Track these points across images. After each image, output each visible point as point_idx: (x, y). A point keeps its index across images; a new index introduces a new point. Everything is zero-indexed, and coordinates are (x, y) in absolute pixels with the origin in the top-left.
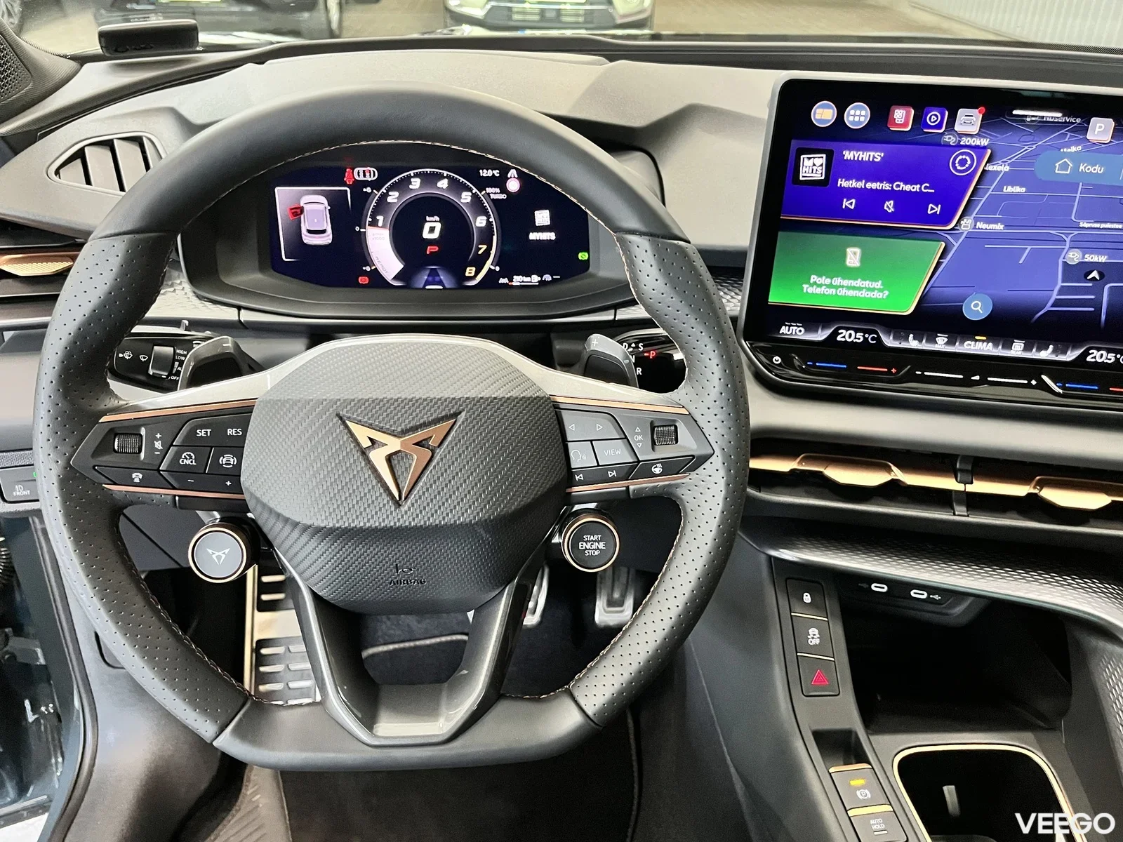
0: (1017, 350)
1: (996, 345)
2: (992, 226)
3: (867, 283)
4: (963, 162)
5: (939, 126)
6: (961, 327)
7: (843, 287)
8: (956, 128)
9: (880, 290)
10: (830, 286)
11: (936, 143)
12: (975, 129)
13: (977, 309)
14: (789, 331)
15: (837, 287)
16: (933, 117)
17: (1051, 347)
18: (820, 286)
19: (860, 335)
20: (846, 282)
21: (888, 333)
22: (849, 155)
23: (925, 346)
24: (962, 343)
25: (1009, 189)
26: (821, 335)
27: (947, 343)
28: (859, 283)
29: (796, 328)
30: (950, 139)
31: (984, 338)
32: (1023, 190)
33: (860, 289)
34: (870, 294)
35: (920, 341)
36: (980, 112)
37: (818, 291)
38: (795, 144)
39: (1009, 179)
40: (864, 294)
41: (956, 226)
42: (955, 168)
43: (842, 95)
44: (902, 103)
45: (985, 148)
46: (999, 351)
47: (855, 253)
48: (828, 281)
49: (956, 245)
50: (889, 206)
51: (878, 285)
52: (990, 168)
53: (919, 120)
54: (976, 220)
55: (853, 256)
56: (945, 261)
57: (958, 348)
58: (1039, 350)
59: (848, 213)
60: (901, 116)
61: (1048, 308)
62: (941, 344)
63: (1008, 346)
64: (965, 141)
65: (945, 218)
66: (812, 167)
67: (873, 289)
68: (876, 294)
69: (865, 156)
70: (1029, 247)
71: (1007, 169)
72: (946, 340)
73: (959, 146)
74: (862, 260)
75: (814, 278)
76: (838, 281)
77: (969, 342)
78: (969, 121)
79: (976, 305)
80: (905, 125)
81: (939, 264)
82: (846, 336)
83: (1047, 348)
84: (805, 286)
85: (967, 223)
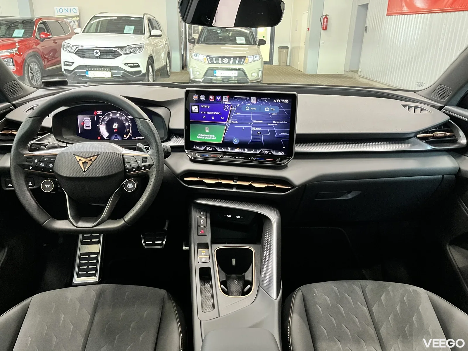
0: (246, 151)
1: (241, 150)
2: (235, 122)
3: (211, 136)
4: (226, 108)
5: (220, 100)
6: (234, 146)
7: (206, 137)
8: (224, 100)
9: (214, 137)
10: (203, 136)
11: (220, 103)
12: (227, 100)
13: (236, 141)
14: (195, 147)
16: (219, 98)
17: (253, 150)
18: (201, 136)
19: (211, 148)
20: (206, 136)
21: (218, 147)
22: (202, 106)
23: (226, 151)
24: (234, 149)
25: (237, 114)
26: (203, 148)
28: (209, 136)
29: (197, 147)
30: (223, 103)
31: (239, 148)
32: (240, 114)
33: (210, 137)
34: (212, 138)
35: (225, 149)
36: (228, 97)
37: (201, 138)
38: (191, 104)
39: (237, 111)
40: (211, 138)
41: (227, 123)
42: (225, 109)
43: (199, 93)
44: (212, 95)
45: (230, 104)
46: (243, 152)
47: (207, 129)
48: (202, 135)
49: (229, 126)
50: (213, 118)
51: (214, 136)
52: (232, 109)
53: (215, 98)
54: (232, 121)
55: (207, 130)
56: (227, 130)
57: (233, 151)
58: (251, 151)
59: (204, 119)
60: (212, 98)
61: (251, 141)
62: (229, 150)
63: (244, 150)
64: (226, 103)
65: (225, 120)
66: (195, 109)
67: (213, 137)
68: (213, 138)
69: (206, 107)
70: (244, 127)
71: (236, 109)
72: (231, 149)
73: (225, 104)
74: (209, 130)
75: (199, 135)
76: (204, 135)
77: (236, 149)
78: (226, 99)
79: (235, 140)
80: (213, 100)
81: (225, 131)
82: (208, 148)
84: (198, 137)
85: (230, 121)
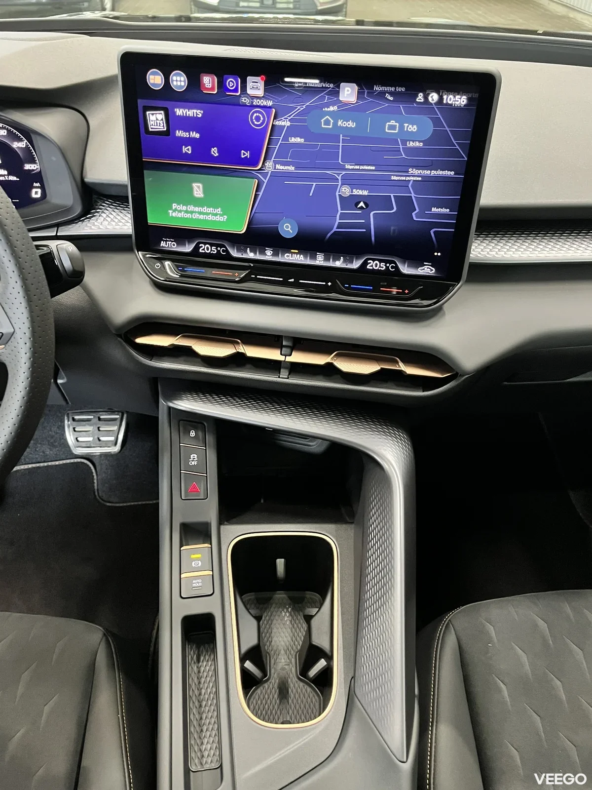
0: (320, 260)
1: (305, 257)
2: (286, 168)
3: (210, 210)
4: (258, 119)
5: (236, 90)
6: (282, 244)
7: (195, 212)
8: (249, 91)
9: (221, 215)
10: (187, 212)
11: (236, 103)
12: (260, 93)
13: (288, 230)
14: (166, 245)
15: (192, 212)
16: (231, 82)
17: (342, 258)
18: (180, 211)
20: (197, 209)
21: (233, 247)
22: (179, 112)
23: (259, 257)
24: (283, 255)
25: (293, 140)
26: (188, 248)
27: (273, 255)
28: (205, 209)
29: (170, 243)
30: (245, 100)
31: (297, 251)
32: (302, 140)
33: (208, 214)
34: (215, 218)
35: (255, 253)
36: (262, 79)
37: (180, 215)
38: (141, 103)
39: (292, 131)
40: (210, 217)
41: (262, 167)
42: (253, 123)
43: (167, 63)
44: (209, 72)
45: (270, 107)
46: (309, 262)
47: (199, 187)
48: (184, 208)
49: (266, 181)
50: (215, 152)
51: (219, 211)
52: (277, 123)
53: (222, 85)
54: (275, 163)
55: (198, 190)
56: (261, 193)
57: (280, 259)
58: (334, 260)
59: (186, 157)
60: (208, 81)
61: (335, 229)
62: (269, 255)
63: (314, 257)
64: (256, 102)
65: (253, 161)
66: (156, 120)
67: (216, 215)
68: (218, 218)
69: (191, 113)
70: (315, 184)
71: (288, 124)
72: (272, 252)
73: (252, 106)
74: (204, 192)
75: (174, 206)
76: (191, 208)
77: (288, 254)
78: (256, 86)
79: (287, 227)
80: (213, 89)
81: (256, 196)
82: (205, 249)
83: (339, 260)
84: (170, 212)
85: (269, 164)
